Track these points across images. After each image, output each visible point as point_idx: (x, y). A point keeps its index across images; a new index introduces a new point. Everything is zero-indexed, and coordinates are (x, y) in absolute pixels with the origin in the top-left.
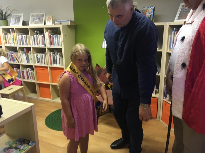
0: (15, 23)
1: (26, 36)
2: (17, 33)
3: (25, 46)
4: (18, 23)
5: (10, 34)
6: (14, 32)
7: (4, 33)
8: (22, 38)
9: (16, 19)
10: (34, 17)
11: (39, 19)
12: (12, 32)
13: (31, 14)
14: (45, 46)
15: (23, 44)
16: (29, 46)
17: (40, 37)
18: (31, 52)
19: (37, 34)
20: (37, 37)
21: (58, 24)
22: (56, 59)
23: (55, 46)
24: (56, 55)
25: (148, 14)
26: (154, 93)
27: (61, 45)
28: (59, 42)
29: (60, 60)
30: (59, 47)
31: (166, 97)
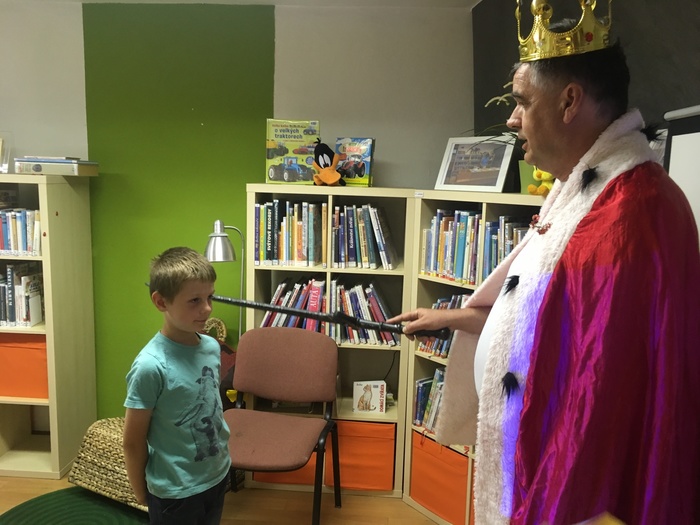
21: (27, 170)
22: (13, 301)
23: (13, 251)
24: (13, 284)
25: (353, 159)
26: (382, 406)
27: (38, 249)
28: (29, 236)
29: (28, 305)
30: (29, 257)
31: (422, 418)
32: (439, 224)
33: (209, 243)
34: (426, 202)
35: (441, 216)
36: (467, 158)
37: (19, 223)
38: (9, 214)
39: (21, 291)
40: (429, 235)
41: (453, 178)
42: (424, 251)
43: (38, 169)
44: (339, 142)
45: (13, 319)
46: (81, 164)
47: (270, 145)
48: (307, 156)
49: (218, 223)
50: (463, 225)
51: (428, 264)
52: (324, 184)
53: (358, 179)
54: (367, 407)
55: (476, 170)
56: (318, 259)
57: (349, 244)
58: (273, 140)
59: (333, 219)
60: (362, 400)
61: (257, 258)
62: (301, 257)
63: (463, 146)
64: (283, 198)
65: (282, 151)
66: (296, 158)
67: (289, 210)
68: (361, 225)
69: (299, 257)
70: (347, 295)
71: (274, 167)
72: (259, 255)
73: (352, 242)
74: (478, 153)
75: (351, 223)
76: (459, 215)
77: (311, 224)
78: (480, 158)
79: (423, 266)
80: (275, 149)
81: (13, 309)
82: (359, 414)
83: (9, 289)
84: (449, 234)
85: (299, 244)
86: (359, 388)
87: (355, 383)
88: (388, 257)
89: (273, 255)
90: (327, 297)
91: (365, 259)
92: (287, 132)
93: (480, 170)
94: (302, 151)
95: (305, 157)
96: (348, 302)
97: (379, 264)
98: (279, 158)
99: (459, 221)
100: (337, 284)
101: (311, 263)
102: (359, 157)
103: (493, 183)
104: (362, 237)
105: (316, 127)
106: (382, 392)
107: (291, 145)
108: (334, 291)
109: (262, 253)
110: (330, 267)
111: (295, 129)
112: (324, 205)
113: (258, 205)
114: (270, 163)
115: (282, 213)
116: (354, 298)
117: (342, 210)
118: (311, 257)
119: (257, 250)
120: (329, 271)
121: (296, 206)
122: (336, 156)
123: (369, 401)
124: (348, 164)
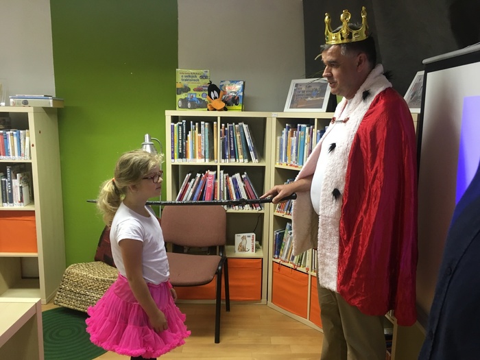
21: (18, 104)
22: (12, 190)
23: (11, 156)
24: (11, 178)
25: (231, 94)
26: (253, 248)
27: (28, 155)
28: (22, 147)
29: (21, 192)
30: (22, 160)
31: (278, 254)
32: (287, 133)
34: (278, 119)
35: (289, 128)
36: (303, 92)
37: (15, 138)
38: (8, 133)
39: (17, 183)
40: (281, 140)
41: (295, 104)
42: (278, 150)
43: (26, 103)
44: (222, 84)
45: (11, 201)
46: (54, 100)
47: (178, 86)
48: (202, 92)
49: (147, 136)
50: (303, 133)
51: (281, 158)
52: (215, 110)
53: (235, 107)
54: (244, 250)
55: (309, 99)
56: (212, 157)
57: (231, 148)
58: (180, 82)
59: (221, 132)
60: (240, 246)
61: (173, 158)
62: (201, 157)
63: (301, 85)
64: (188, 119)
65: (186, 89)
66: (196, 94)
67: (192, 127)
68: (238, 135)
69: (199, 156)
70: (230, 179)
71: (182, 100)
72: (174, 155)
73: (232, 146)
74: (311, 89)
75: (231, 134)
76: (300, 127)
77: (207, 135)
78: (312, 91)
79: (278, 160)
80: (181, 88)
81: (11, 195)
82: (239, 254)
83: (9, 182)
84: (294, 138)
85: (199, 148)
86: (238, 238)
87: (236, 235)
88: (255, 155)
89: (182, 155)
90: (218, 181)
91: (241, 156)
92: (190, 77)
93: (312, 99)
94: (199, 90)
95: (201, 93)
96: (231, 183)
97: (250, 160)
98: (184, 94)
99: (300, 130)
100: (224, 173)
101: (207, 160)
102: (235, 93)
103: (320, 107)
104: (238, 143)
105: (208, 74)
106: (253, 240)
107: (192, 86)
108: (222, 177)
109: (176, 154)
110: (219, 162)
111: (194, 75)
112: (215, 123)
113: (173, 124)
114: (179, 97)
115: (188, 129)
116: (235, 181)
117: (226, 126)
118: (207, 156)
119: (173, 152)
120: (219, 165)
121: (197, 124)
122: (221, 93)
123: (245, 246)
124: (228, 97)
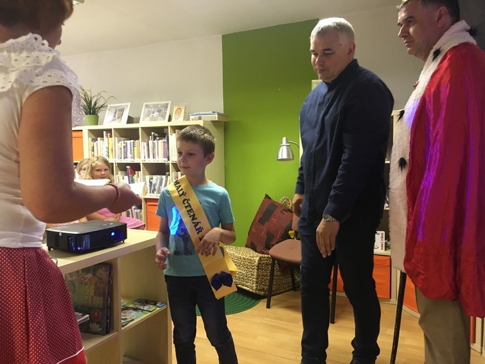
0: (113, 120)
1: (134, 143)
2: (116, 138)
3: (129, 160)
4: (119, 119)
5: (103, 140)
6: (111, 136)
7: (90, 139)
8: (125, 147)
9: (115, 113)
10: (150, 109)
11: (159, 111)
12: (107, 136)
13: (145, 104)
14: (169, 160)
15: (126, 157)
16: (136, 161)
17: (160, 143)
18: (141, 173)
19: (155, 138)
20: (154, 144)
21: (195, 119)
26: (382, 246)
33: (279, 149)
43: (200, 118)
46: (219, 114)
49: (284, 139)
106: (382, 237)
